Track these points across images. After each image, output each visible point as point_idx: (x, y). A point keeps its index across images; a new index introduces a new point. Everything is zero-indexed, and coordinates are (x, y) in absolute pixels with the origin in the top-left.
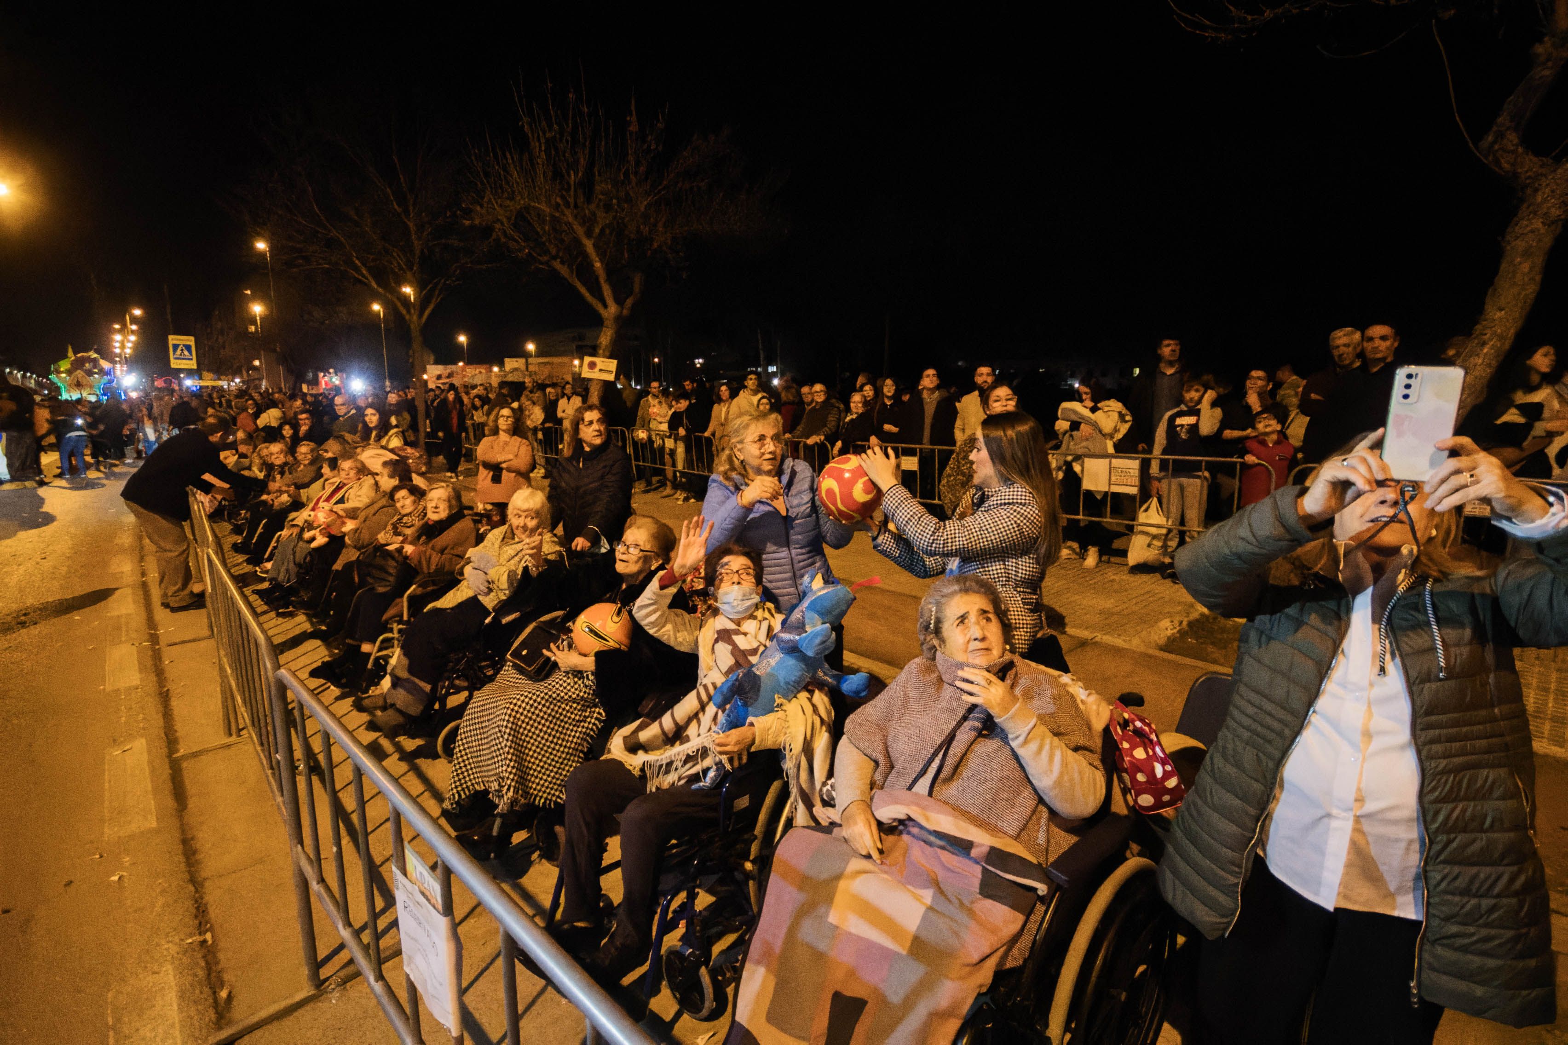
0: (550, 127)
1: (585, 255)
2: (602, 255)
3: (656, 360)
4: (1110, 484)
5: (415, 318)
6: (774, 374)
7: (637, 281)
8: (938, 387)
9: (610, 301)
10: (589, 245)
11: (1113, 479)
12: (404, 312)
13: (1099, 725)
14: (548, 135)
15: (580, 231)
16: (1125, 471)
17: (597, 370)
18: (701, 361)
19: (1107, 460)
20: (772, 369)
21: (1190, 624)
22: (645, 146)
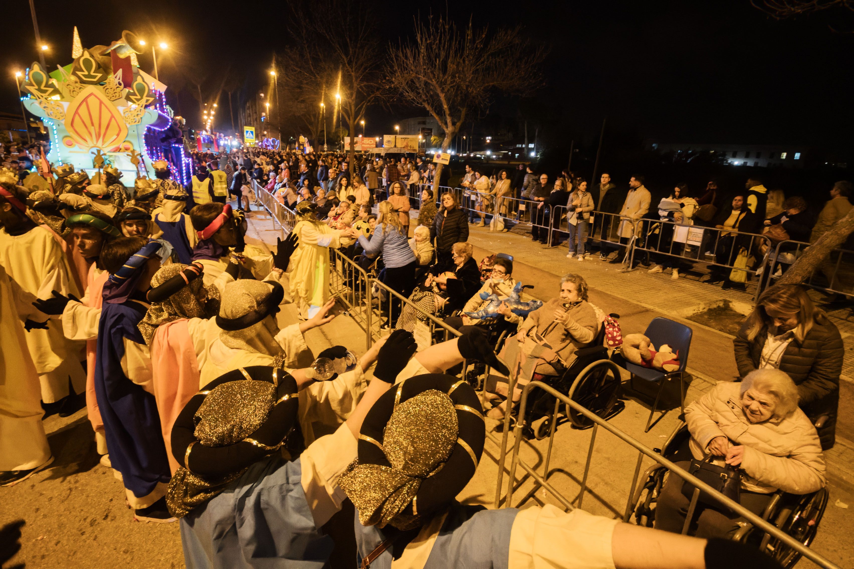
0: (429, 37)
1: (439, 101)
2: (448, 100)
3: (464, 137)
4: (687, 240)
5: (352, 121)
6: (532, 150)
7: (464, 111)
8: (609, 183)
9: (450, 124)
10: (442, 96)
11: (689, 237)
12: (347, 119)
13: (601, 321)
14: (428, 42)
15: (439, 91)
16: (696, 235)
17: (441, 159)
18: (490, 138)
19: (688, 228)
20: (531, 146)
21: (710, 310)
22: (475, 46)
